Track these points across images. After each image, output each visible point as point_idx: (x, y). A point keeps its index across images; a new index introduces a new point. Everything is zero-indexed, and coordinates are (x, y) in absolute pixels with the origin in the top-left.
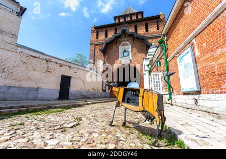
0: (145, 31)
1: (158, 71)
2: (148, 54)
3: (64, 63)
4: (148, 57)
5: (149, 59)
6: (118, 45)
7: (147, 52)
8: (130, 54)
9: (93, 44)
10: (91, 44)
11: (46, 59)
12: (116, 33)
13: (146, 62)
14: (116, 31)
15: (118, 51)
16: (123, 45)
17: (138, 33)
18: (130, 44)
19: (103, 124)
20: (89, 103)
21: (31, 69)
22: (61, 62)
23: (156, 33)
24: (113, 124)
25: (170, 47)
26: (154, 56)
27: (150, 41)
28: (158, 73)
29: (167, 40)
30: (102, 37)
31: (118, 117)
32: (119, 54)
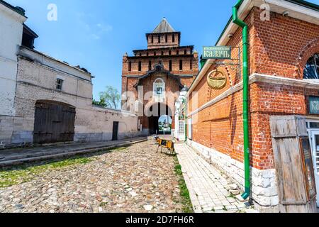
0: (179, 69)
6: (152, 81)
8: (164, 92)
9: (126, 77)
10: (123, 77)
12: (150, 69)
14: (150, 64)
15: (152, 87)
16: (157, 82)
17: (172, 70)
18: (164, 81)
23: (189, 73)
27: (182, 80)
30: (135, 69)
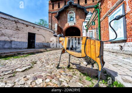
0: (84, 3)
1: (92, 29)
2: (86, 18)
3: (29, 24)
4: (86, 21)
5: (86, 22)
6: (67, 13)
7: (86, 17)
8: (75, 19)
9: (50, 13)
10: (49, 13)
11: (15, 21)
12: (65, 5)
13: (85, 24)
14: (65, 3)
15: (67, 17)
16: (70, 13)
17: (80, 5)
18: (75, 13)
19: (52, 67)
20: (48, 50)
21: (4, 28)
22: (27, 23)
23: (92, 4)
24: (59, 67)
25: (102, 10)
26: (90, 19)
27: (87, 10)
28: (92, 30)
29: (101, 5)
30: (56, 8)
31: (65, 59)
32: (67, 19)
